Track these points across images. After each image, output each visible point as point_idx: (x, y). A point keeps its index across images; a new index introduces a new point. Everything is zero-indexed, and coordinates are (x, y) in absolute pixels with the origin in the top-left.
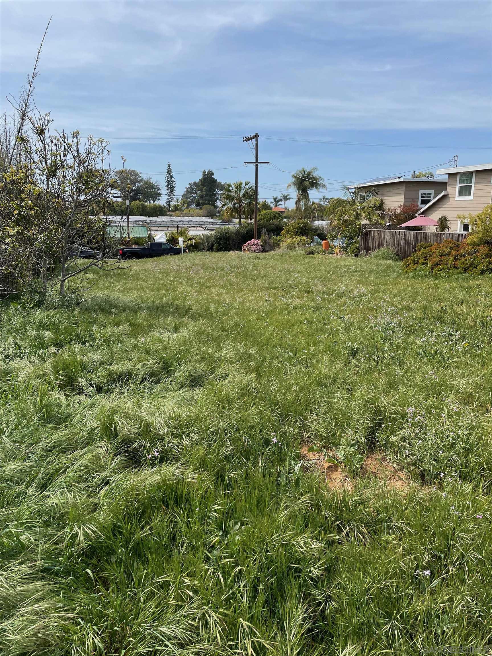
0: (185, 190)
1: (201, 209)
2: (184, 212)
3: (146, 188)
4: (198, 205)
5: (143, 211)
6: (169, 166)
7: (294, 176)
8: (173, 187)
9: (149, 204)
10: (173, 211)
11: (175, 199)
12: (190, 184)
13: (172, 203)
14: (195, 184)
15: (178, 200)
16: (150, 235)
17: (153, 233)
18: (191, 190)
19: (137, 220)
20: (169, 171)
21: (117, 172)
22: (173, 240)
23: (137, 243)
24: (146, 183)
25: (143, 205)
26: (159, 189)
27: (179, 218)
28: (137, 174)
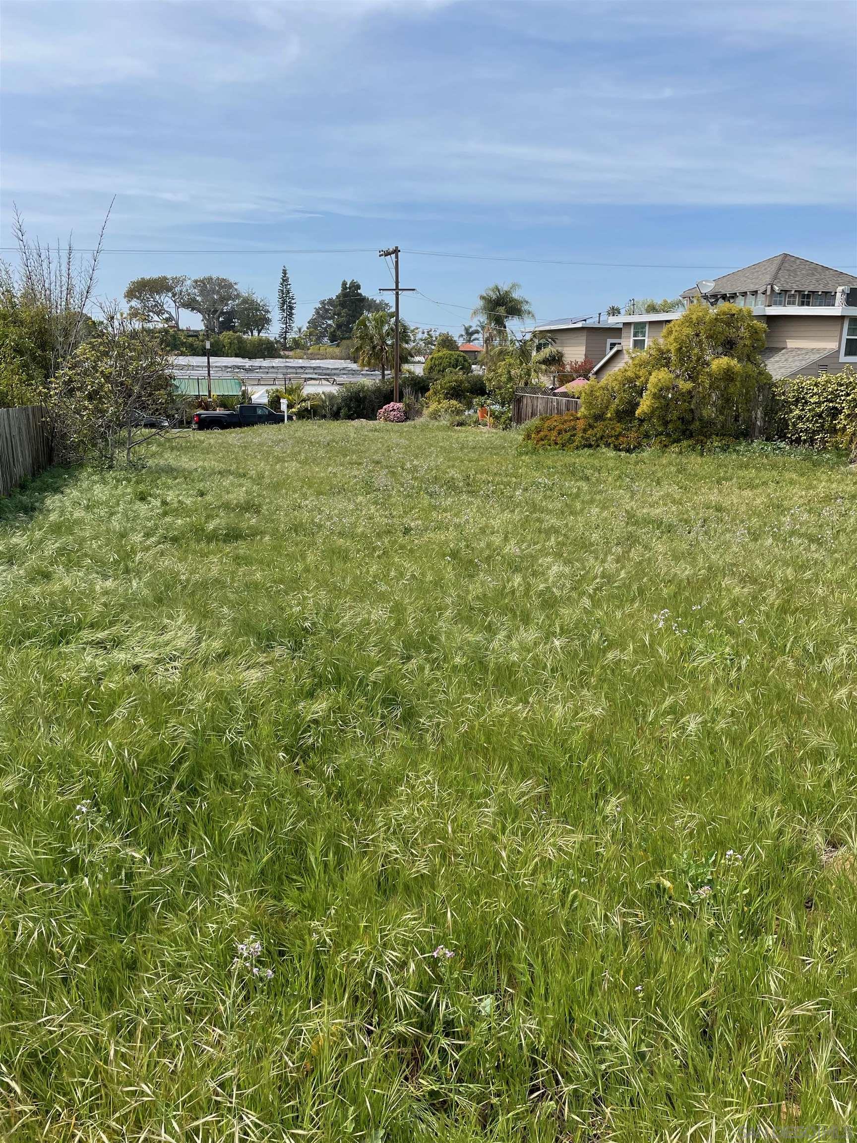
0: (313, 312)
1: (338, 345)
2: (309, 352)
3: (246, 309)
4: (333, 339)
5: (239, 348)
6: (285, 272)
7: (482, 298)
8: (291, 308)
9: (250, 337)
10: (291, 349)
11: (295, 329)
12: (323, 303)
13: (291, 336)
14: (331, 302)
15: (300, 330)
16: (244, 393)
17: (250, 389)
18: (322, 313)
19: (229, 365)
20: (285, 280)
21: (196, 282)
22: (275, 402)
23: (224, 405)
24: (245, 301)
25: (240, 338)
26: (268, 312)
27: (300, 362)
28: (230, 286)
